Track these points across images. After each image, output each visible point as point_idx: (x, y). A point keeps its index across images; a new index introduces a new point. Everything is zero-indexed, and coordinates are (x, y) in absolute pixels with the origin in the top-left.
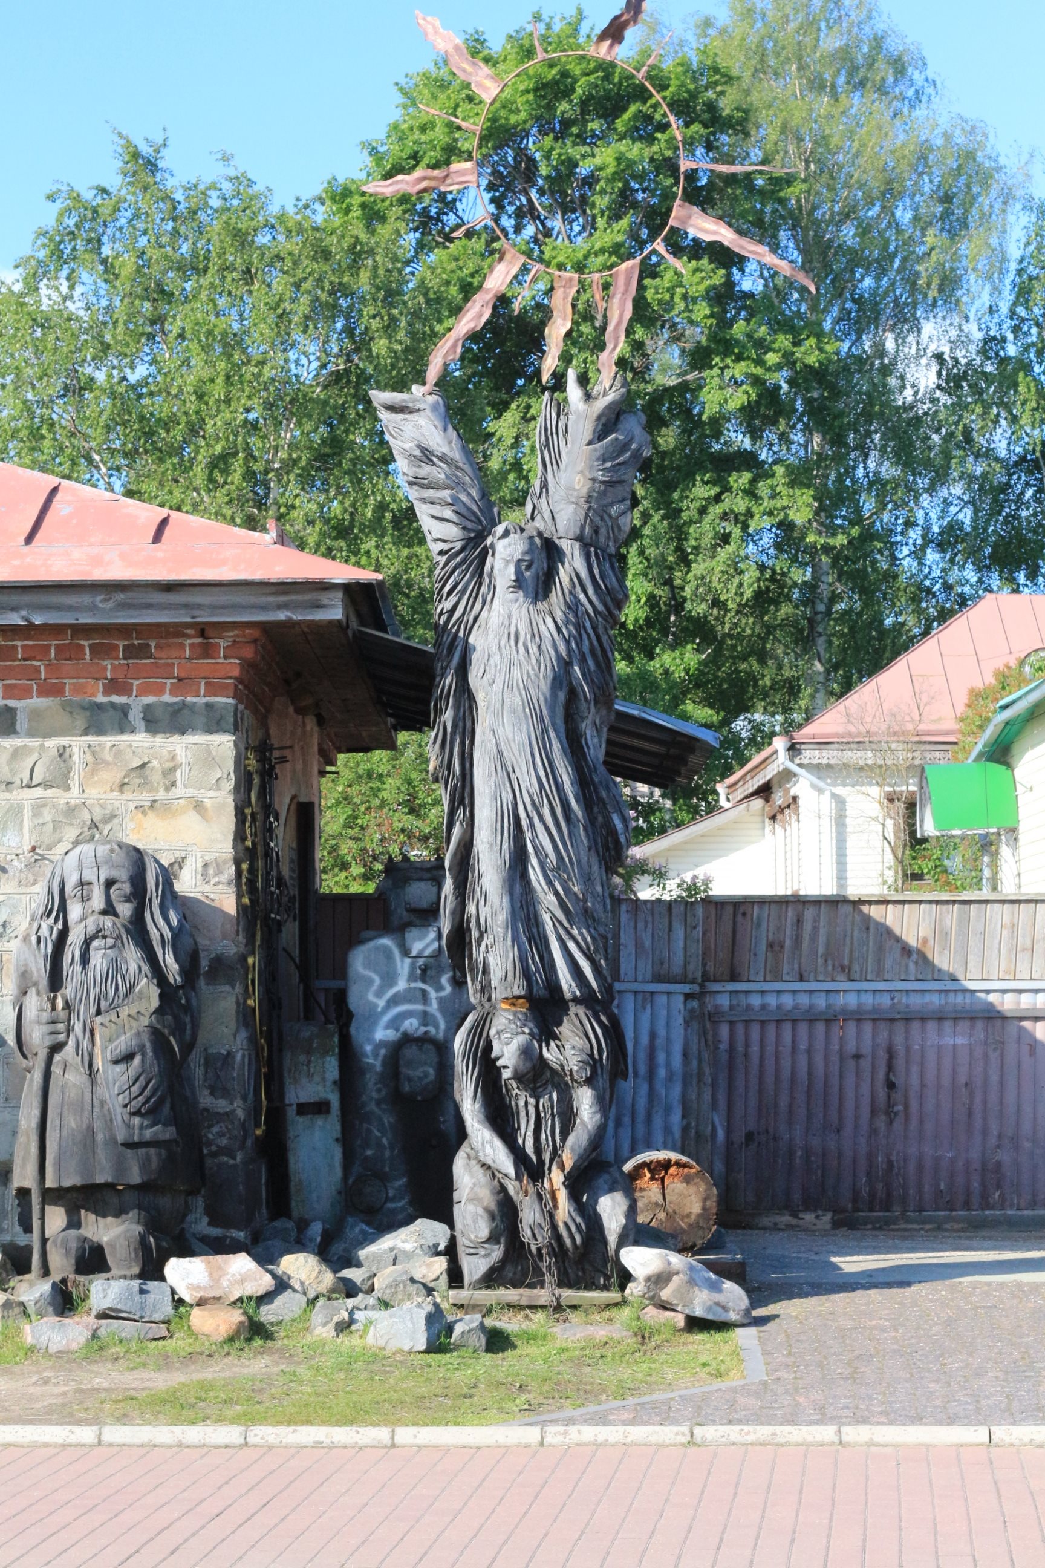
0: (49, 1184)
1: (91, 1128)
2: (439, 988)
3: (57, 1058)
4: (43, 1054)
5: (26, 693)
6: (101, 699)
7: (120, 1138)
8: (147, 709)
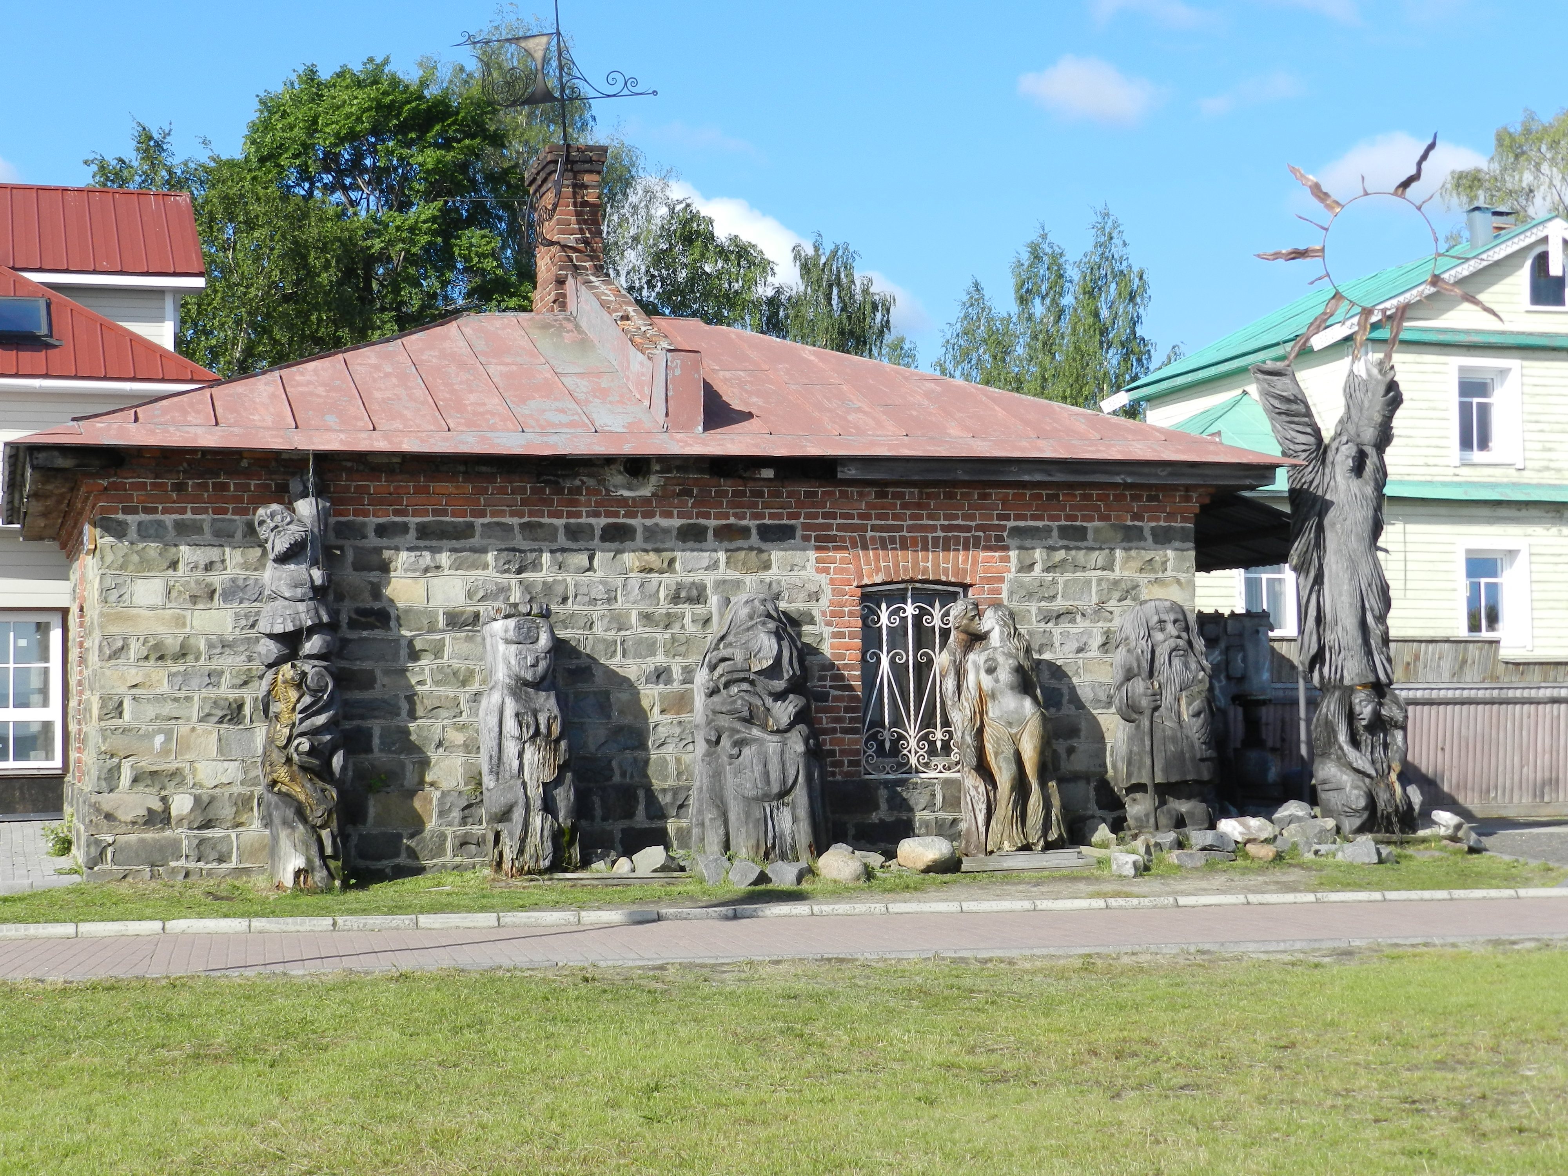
0: (1158, 780)
1: (1182, 751)
2: (1220, 681)
3: (1156, 714)
4: (1148, 712)
5: (1091, 519)
6: (1129, 523)
7: (1198, 756)
8: (1152, 528)
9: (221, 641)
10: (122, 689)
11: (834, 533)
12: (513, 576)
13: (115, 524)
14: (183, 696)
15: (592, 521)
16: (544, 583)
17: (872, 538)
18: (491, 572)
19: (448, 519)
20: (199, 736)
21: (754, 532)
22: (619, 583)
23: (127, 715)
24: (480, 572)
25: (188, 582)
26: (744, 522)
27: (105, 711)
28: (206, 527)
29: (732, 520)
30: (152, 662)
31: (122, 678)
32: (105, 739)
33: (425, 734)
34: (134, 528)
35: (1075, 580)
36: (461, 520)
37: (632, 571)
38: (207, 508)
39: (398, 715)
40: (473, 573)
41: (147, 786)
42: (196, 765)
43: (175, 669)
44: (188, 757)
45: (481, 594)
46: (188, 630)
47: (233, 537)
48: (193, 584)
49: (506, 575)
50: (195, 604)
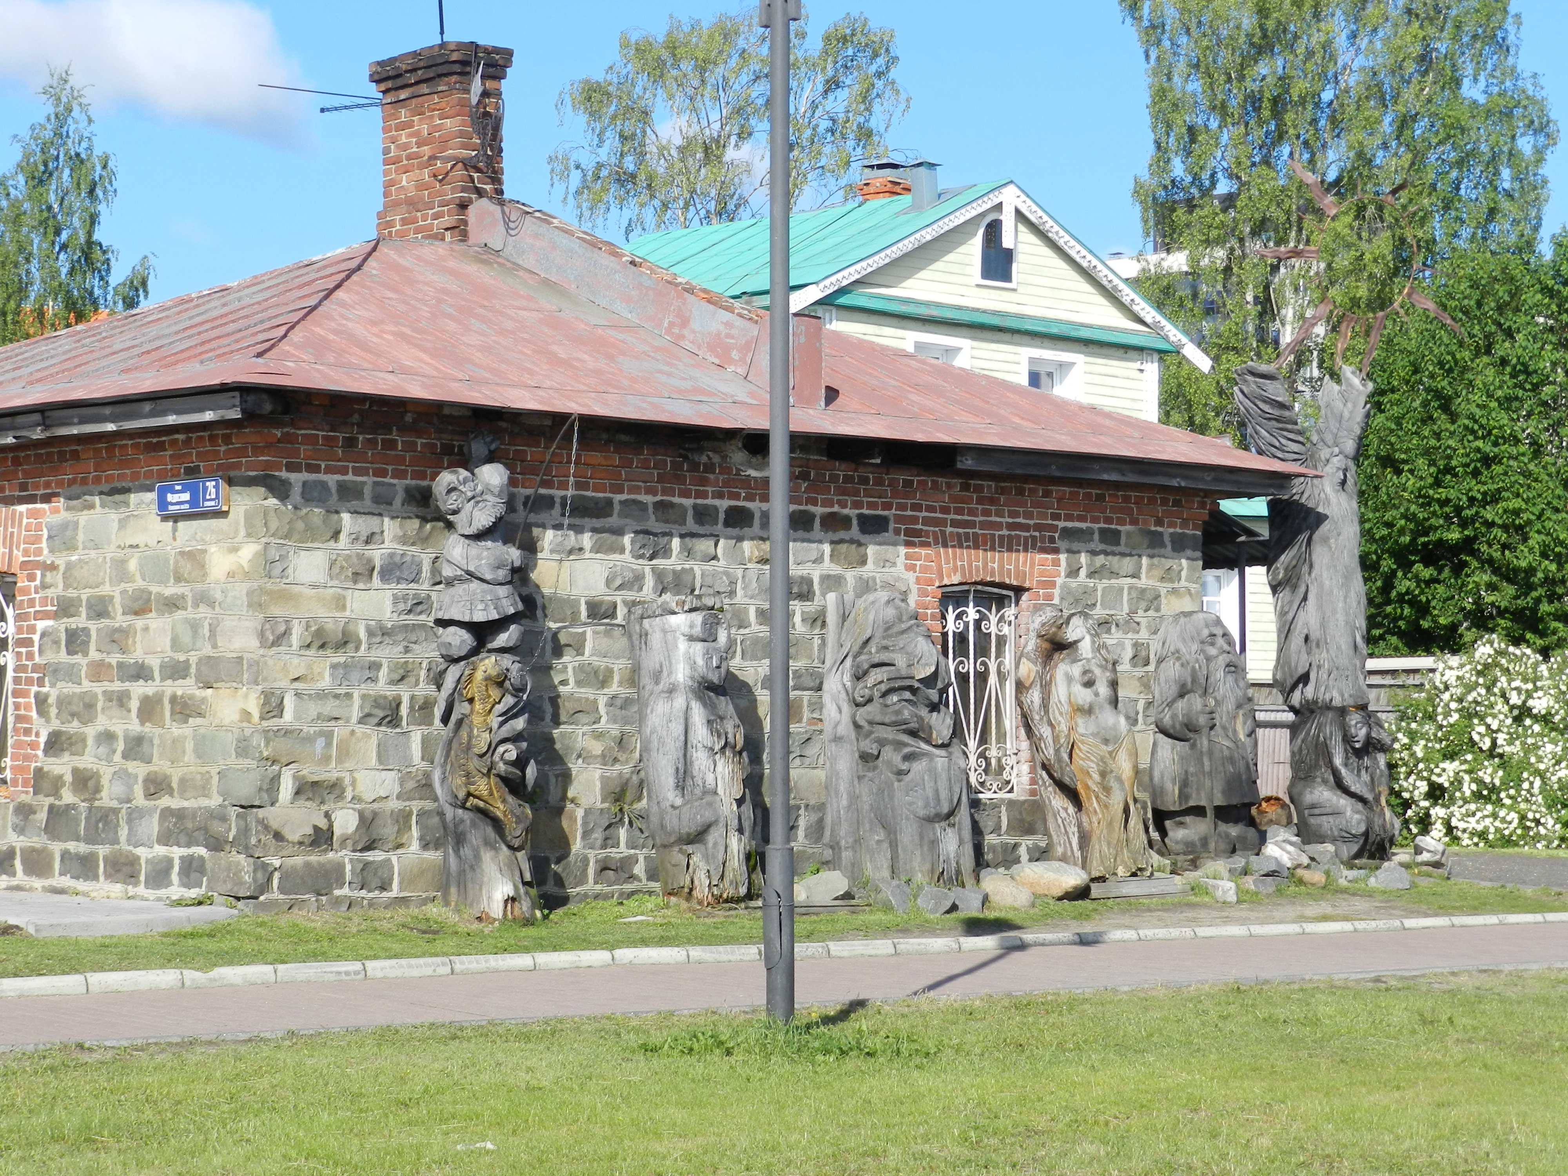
0: (1217, 803)
1: (1239, 772)
4: (1205, 731)
5: (1124, 522)
6: (1153, 528)
7: (1252, 778)
9: (381, 628)
10: (284, 683)
11: (920, 527)
12: (646, 562)
13: (277, 483)
14: (343, 692)
15: (717, 502)
16: (674, 571)
17: (951, 533)
18: (627, 556)
19: (589, 494)
20: (359, 740)
21: (855, 522)
22: (740, 573)
23: (288, 715)
24: (617, 556)
25: (349, 556)
26: (846, 511)
27: (267, 709)
28: (367, 491)
29: (836, 508)
30: (312, 652)
31: (285, 669)
32: (268, 742)
33: (566, 742)
34: (297, 490)
35: (1111, 587)
36: (601, 495)
37: (750, 561)
38: (367, 468)
39: (542, 719)
40: (611, 557)
41: (308, 799)
42: (356, 775)
43: (336, 660)
44: (348, 765)
45: (618, 582)
46: (347, 613)
47: (390, 504)
48: (355, 560)
49: (641, 561)
50: (355, 582)
